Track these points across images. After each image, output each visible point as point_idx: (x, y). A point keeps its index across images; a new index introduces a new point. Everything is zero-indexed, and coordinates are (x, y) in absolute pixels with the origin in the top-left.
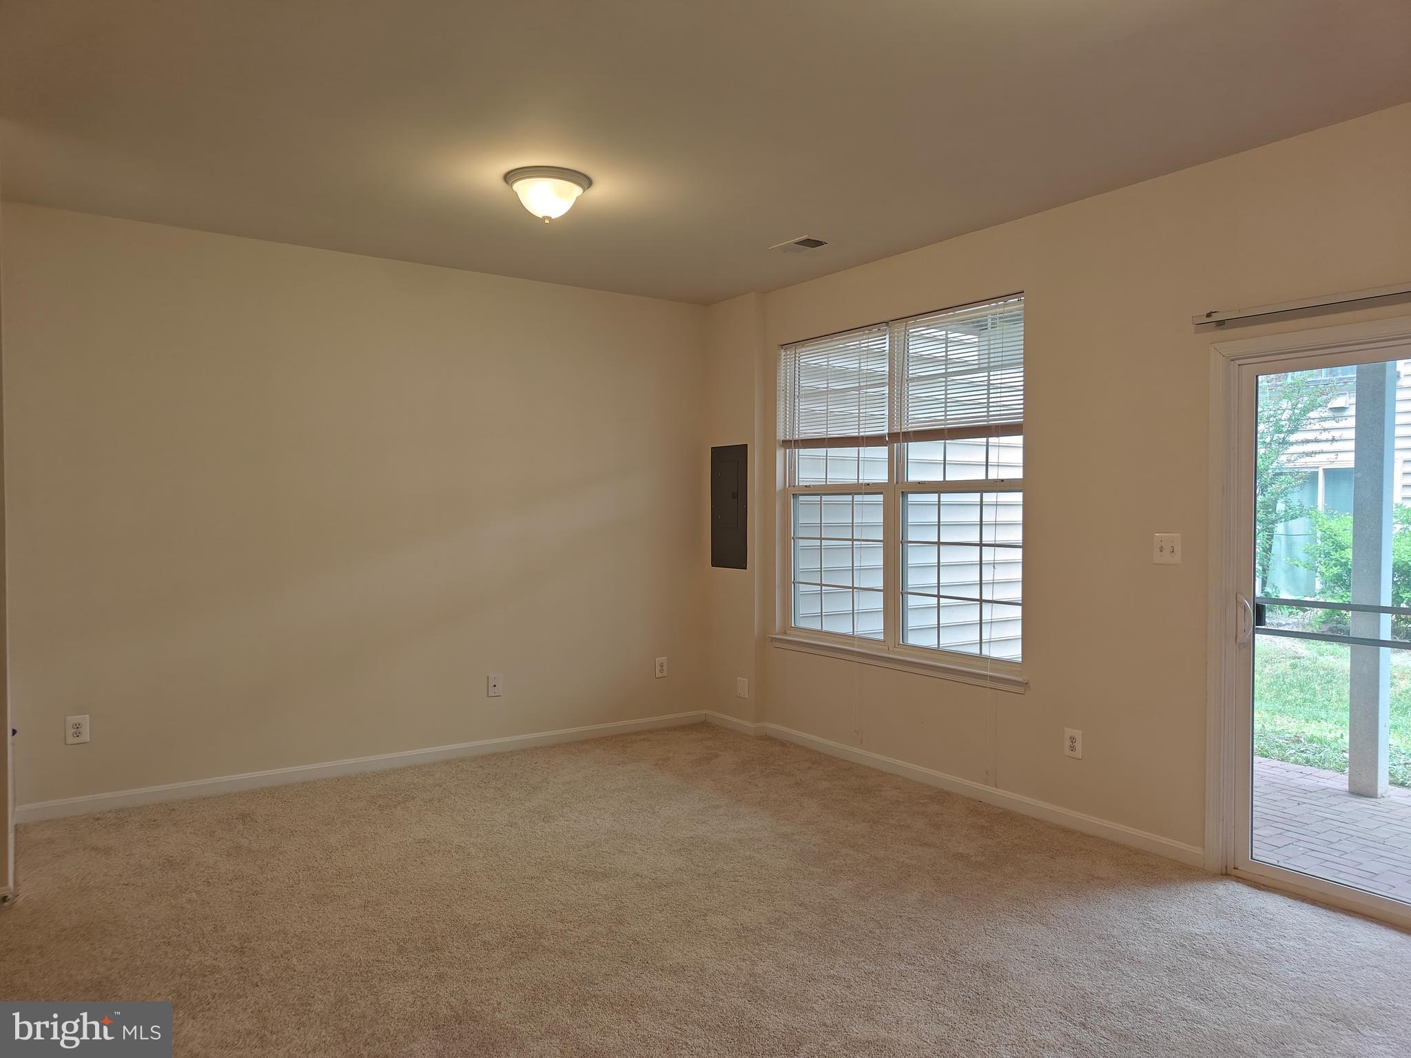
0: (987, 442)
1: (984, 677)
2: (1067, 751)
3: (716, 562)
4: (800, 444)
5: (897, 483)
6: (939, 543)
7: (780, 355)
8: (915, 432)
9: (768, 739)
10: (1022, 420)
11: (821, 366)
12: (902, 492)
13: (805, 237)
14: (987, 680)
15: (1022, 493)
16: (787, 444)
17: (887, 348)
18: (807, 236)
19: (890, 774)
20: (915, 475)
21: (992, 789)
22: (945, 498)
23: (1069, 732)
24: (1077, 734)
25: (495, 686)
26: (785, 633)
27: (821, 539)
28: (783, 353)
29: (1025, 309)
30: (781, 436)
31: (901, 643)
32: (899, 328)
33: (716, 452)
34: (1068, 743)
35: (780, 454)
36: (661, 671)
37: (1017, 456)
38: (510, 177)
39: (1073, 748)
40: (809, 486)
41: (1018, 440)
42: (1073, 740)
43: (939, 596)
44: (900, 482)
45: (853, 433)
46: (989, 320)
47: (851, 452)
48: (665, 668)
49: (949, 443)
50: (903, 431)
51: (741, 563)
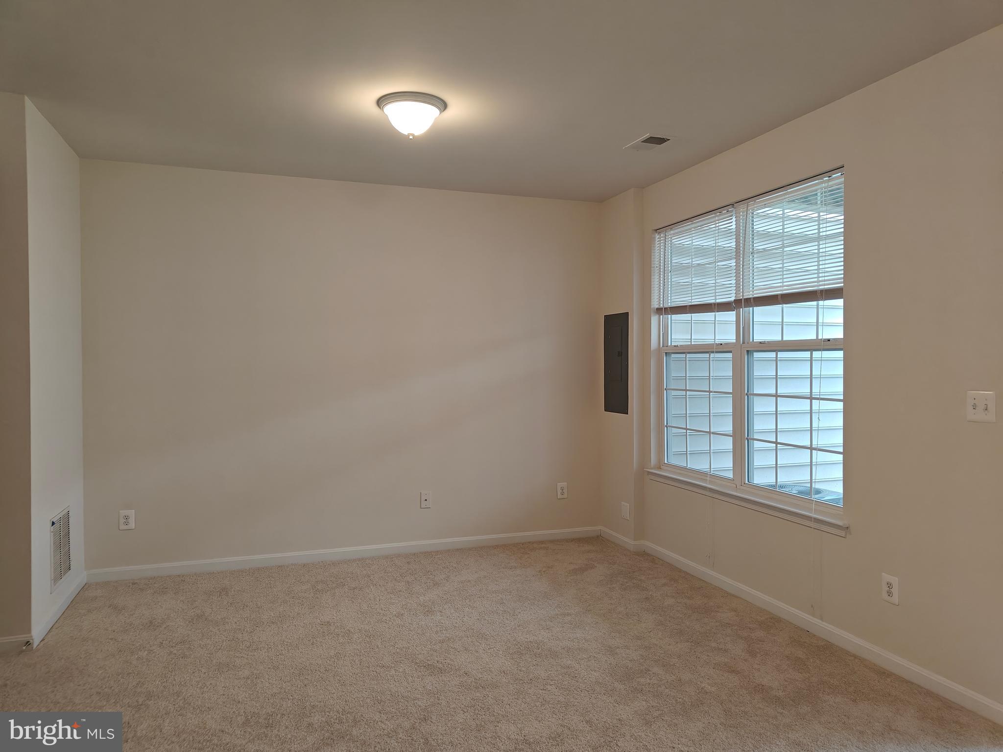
0: (818, 305)
1: (809, 518)
2: (885, 595)
3: (608, 408)
4: (669, 311)
5: (744, 343)
6: (776, 396)
7: (655, 238)
8: (755, 298)
9: (644, 555)
10: (843, 285)
11: (684, 245)
12: (748, 351)
13: (647, 136)
14: (812, 521)
15: (843, 351)
16: (659, 311)
17: (734, 227)
18: (648, 134)
19: (733, 596)
20: (759, 335)
21: (817, 621)
22: (781, 355)
23: (887, 577)
24: (894, 580)
25: (426, 500)
26: (659, 468)
27: (686, 390)
28: (657, 236)
29: (845, 183)
30: (655, 304)
31: (746, 482)
32: (742, 208)
33: (607, 318)
34: (885, 588)
35: (654, 319)
36: (562, 494)
37: (838, 317)
38: (381, 102)
39: (890, 594)
40: (677, 346)
41: (840, 302)
42: (890, 585)
43: (776, 443)
44: (746, 342)
45: (710, 300)
46: (819, 194)
47: (708, 316)
48: (565, 491)
49: (786, 307)
50: (745, 297)
51: (624, 409)
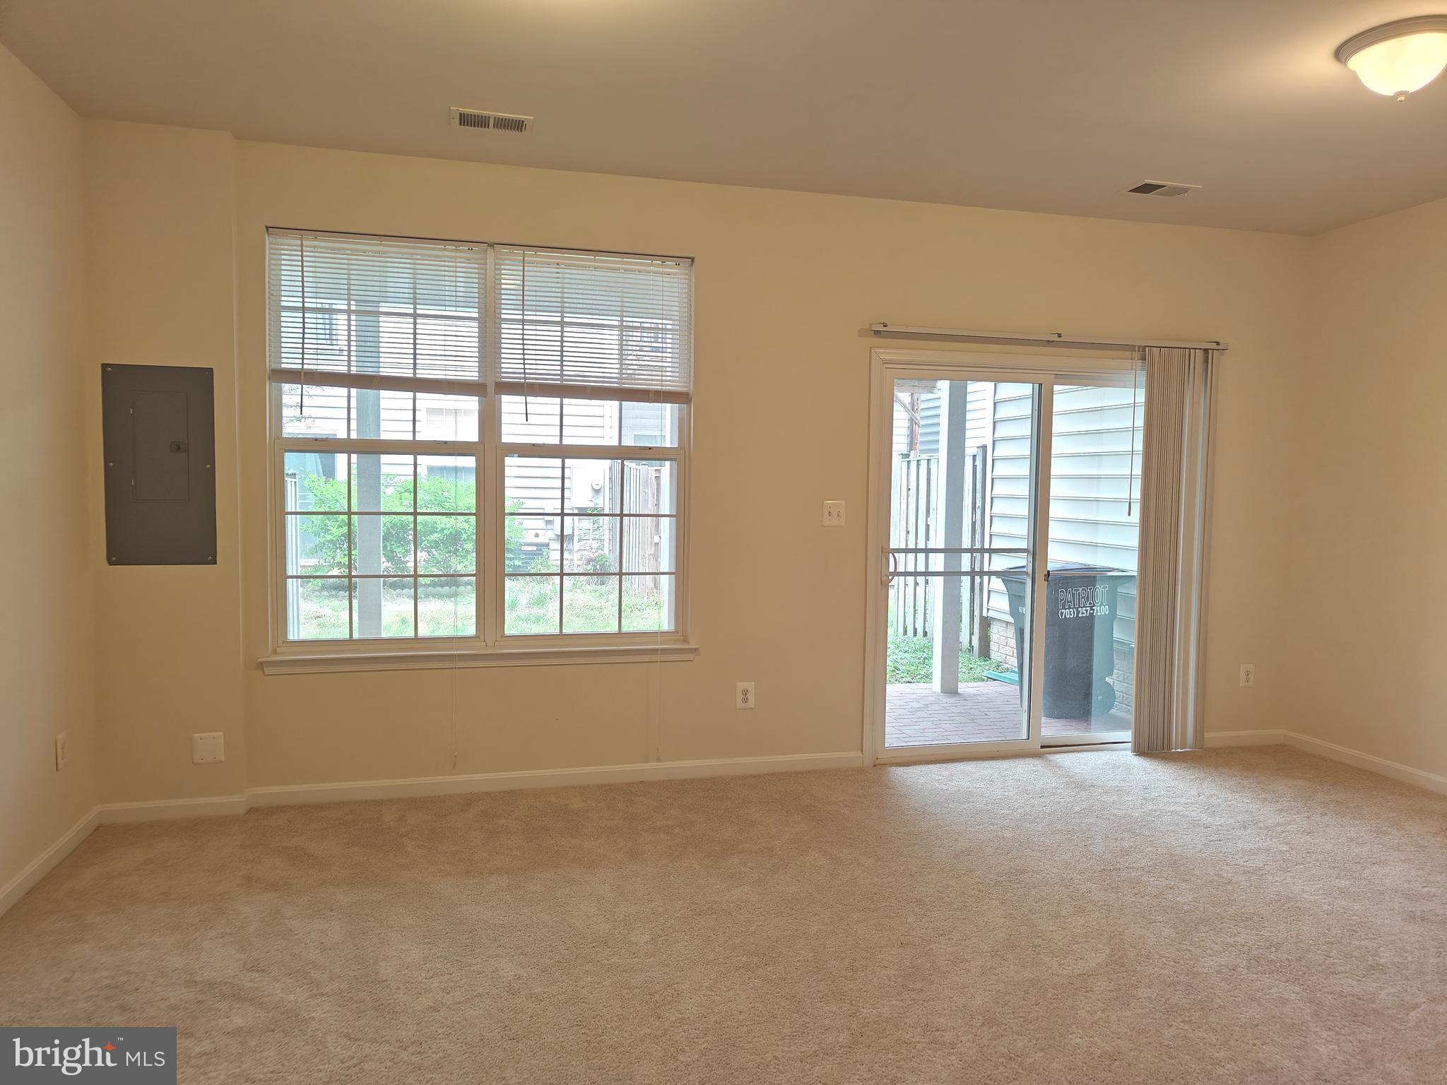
2: (740, 704)
6: (562, 514)
23: (741, 686)
24: (750, 686)
26: (276, 652)
27: (351, 513)
28: (270, 240)
31: (506, 634)
34: (740, 697)
39: (745, 700)
42: (745, 692)
43: (561, 575)
